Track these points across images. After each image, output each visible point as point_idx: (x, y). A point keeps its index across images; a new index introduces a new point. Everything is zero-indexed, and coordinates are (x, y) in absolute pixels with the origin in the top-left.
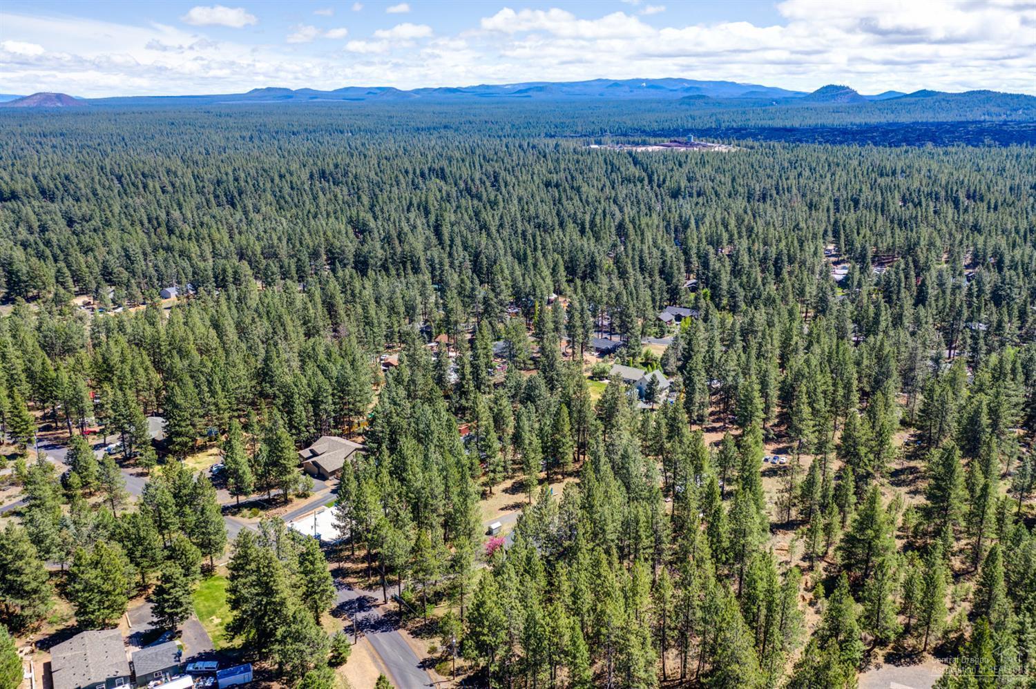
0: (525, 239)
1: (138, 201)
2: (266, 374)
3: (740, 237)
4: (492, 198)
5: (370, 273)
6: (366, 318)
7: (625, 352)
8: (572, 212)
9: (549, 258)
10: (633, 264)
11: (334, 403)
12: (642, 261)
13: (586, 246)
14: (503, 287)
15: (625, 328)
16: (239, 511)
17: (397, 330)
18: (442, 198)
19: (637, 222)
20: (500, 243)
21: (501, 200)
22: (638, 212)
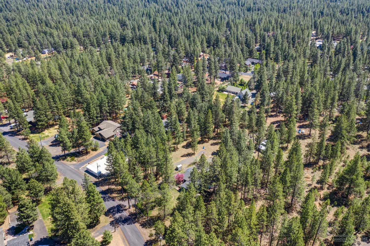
0: (189, 29)
1: (34, 12)
2: (79, 93)
3: (277, 28)
4: (176, 11)
5: (126, 44)
6: (124, 65)
7: (232, 79)
8: (208, 17)
9: (200, 37)
10: (234, 40)
11: (109, 106)
12: (237, 39)
13: (214, 32)
14: (181, 51)
15: (232, 68)
16: (66, 158)
17: (137, 69)
18: (156, 11)
19: (235, 22)
20: (179, 30)
21: (179, 12)
22: (235, 17)
